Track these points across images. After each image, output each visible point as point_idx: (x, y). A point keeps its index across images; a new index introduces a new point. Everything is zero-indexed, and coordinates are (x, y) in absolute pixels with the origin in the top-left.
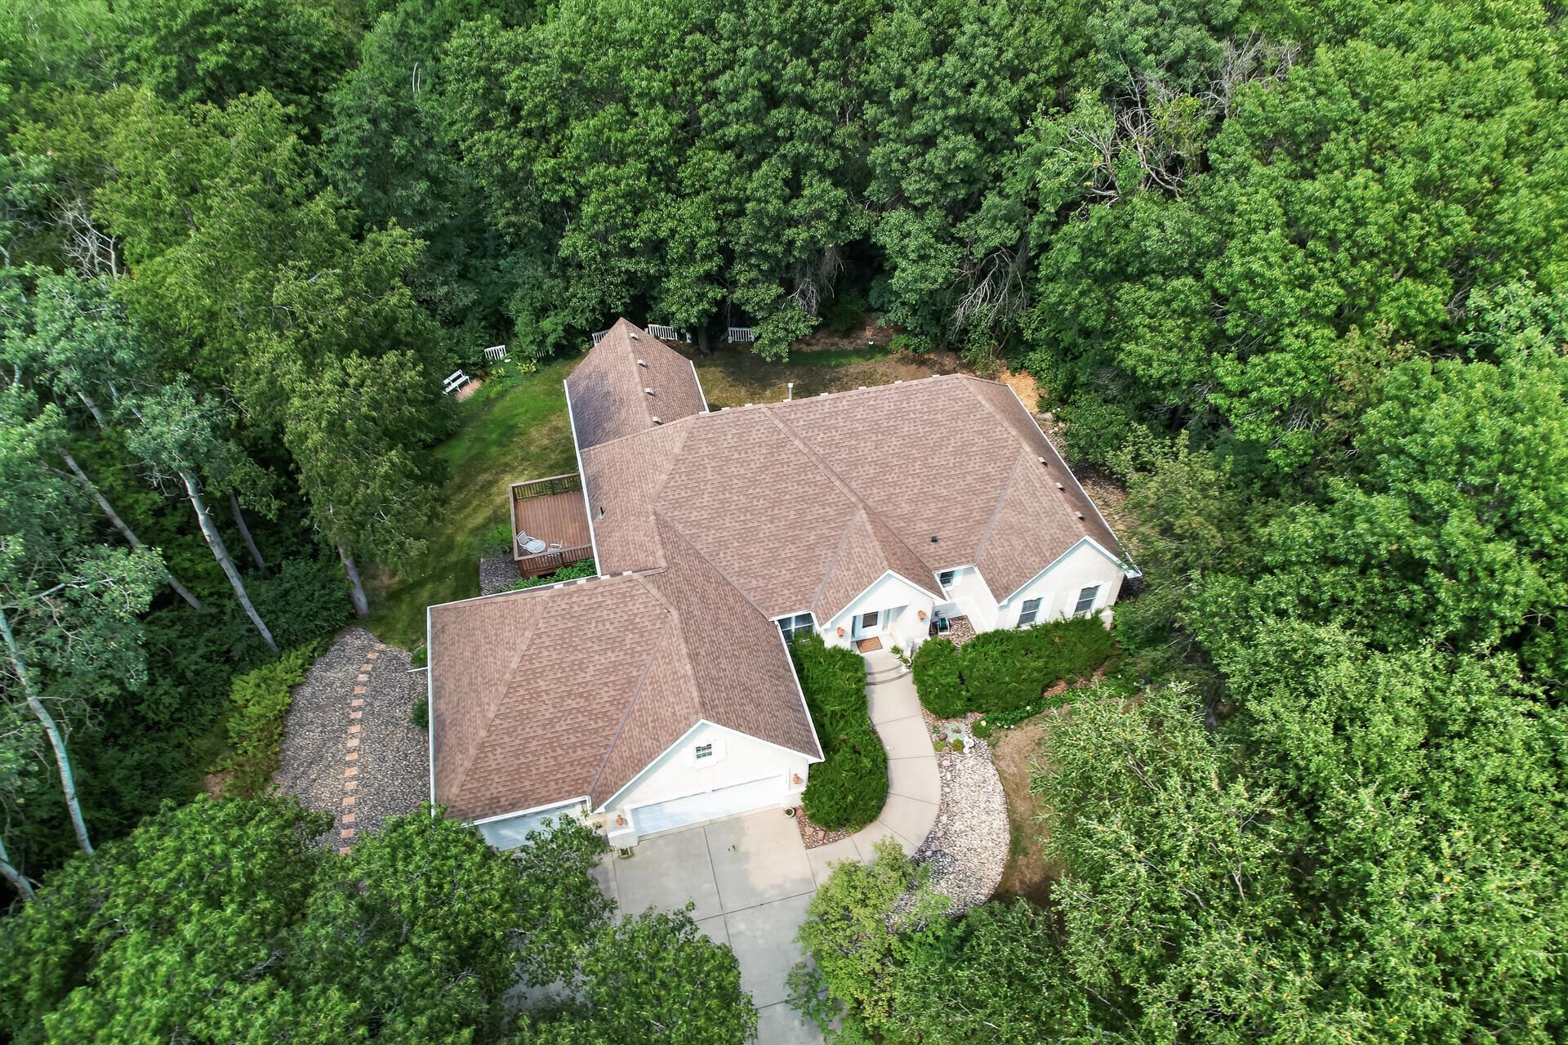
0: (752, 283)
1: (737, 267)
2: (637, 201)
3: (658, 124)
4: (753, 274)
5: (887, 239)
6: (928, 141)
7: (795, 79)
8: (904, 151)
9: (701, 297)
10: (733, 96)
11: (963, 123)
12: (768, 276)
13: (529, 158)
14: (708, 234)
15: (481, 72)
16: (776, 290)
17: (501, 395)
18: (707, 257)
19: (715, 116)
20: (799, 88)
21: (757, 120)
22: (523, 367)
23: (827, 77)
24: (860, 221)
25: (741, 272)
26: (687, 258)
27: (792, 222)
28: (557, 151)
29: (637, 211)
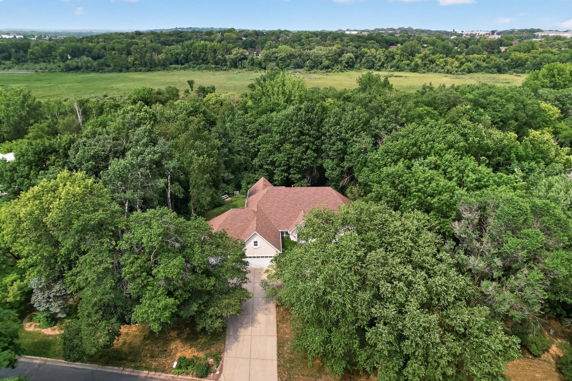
0: (294, 174)
1: (291, 170)
2: (270, 152)
3: (277, 138)
4: (295, 172)
5: (325, 165)
6: (334, 144)
7: (307, 130)
8: (329, 146)
9: (282, 175)
10: (294, 132)
11: (341, 140)
12: (298, 173)
13: (249, 142)
14: (284, 160)
15: (243, 125)
16: (300, 176)
17: (235, 201)
18: (284, 166)
19: (290, 137)
20: (307, 132)
21: (299, 138)
22: (242, 196)
23: (314, 130)
24: (320, 161)
25: (292, 171)
26: (279, 166)
27: (304, 160)
28: (256, 141)
29: (270, 155)
